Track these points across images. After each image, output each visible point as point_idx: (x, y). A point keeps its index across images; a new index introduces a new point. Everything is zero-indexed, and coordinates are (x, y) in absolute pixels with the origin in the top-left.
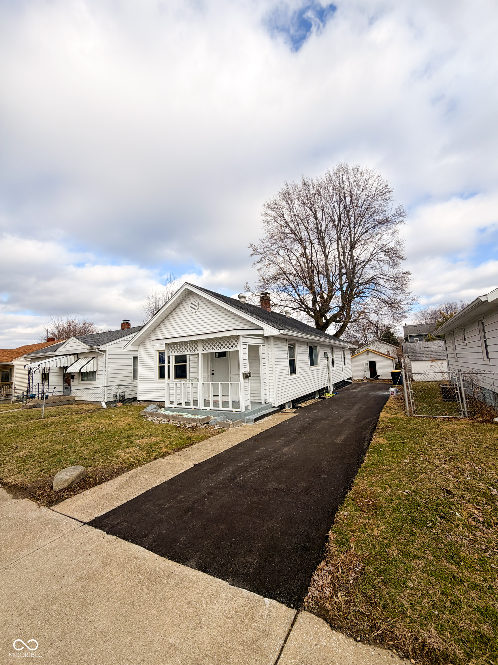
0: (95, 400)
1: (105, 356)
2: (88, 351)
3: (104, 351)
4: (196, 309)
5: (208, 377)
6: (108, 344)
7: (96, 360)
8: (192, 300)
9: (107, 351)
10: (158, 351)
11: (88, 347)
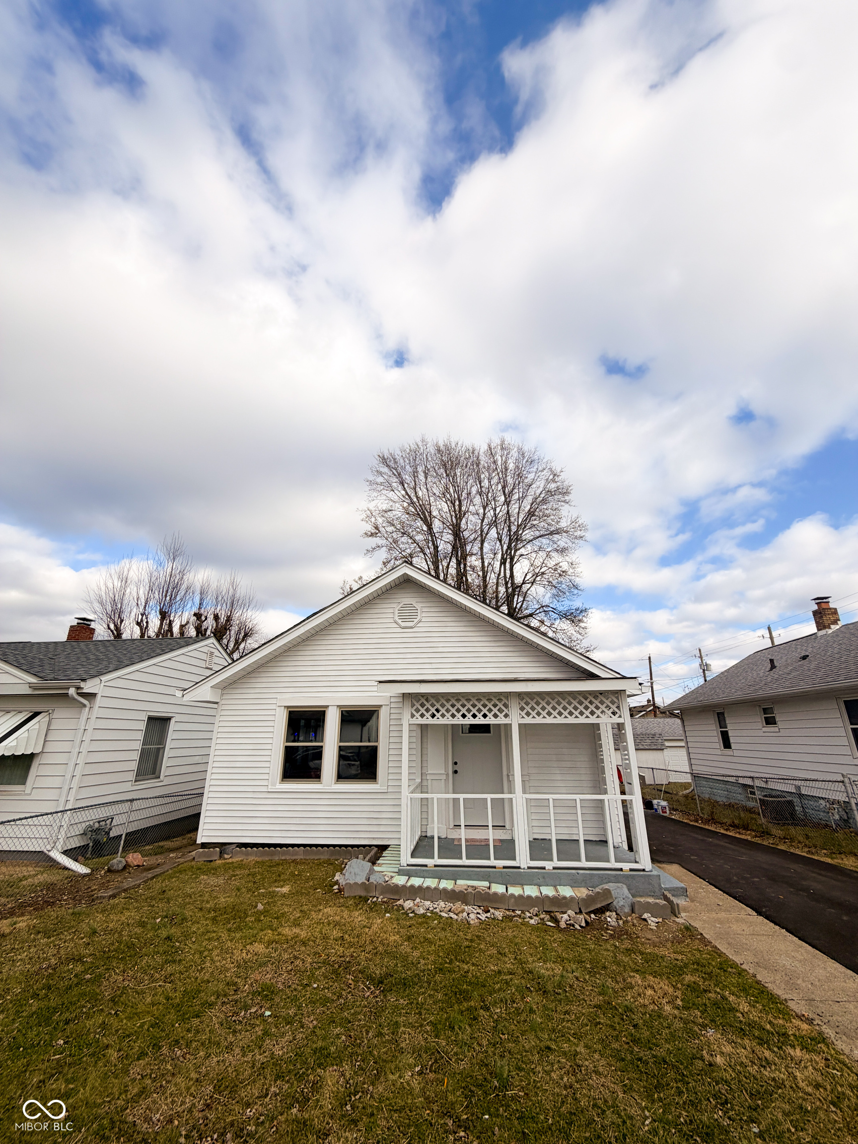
0: (32, 849)
1: (87, 709)
2: (29, 691)
3: (91, 696)
4: (416, 621)
5: (447, 780)
6: (104, 678)
7: (47, 719)
8: (407, 599)
9: (99, 697)
10: (288, 707)
11: (33, 680)
